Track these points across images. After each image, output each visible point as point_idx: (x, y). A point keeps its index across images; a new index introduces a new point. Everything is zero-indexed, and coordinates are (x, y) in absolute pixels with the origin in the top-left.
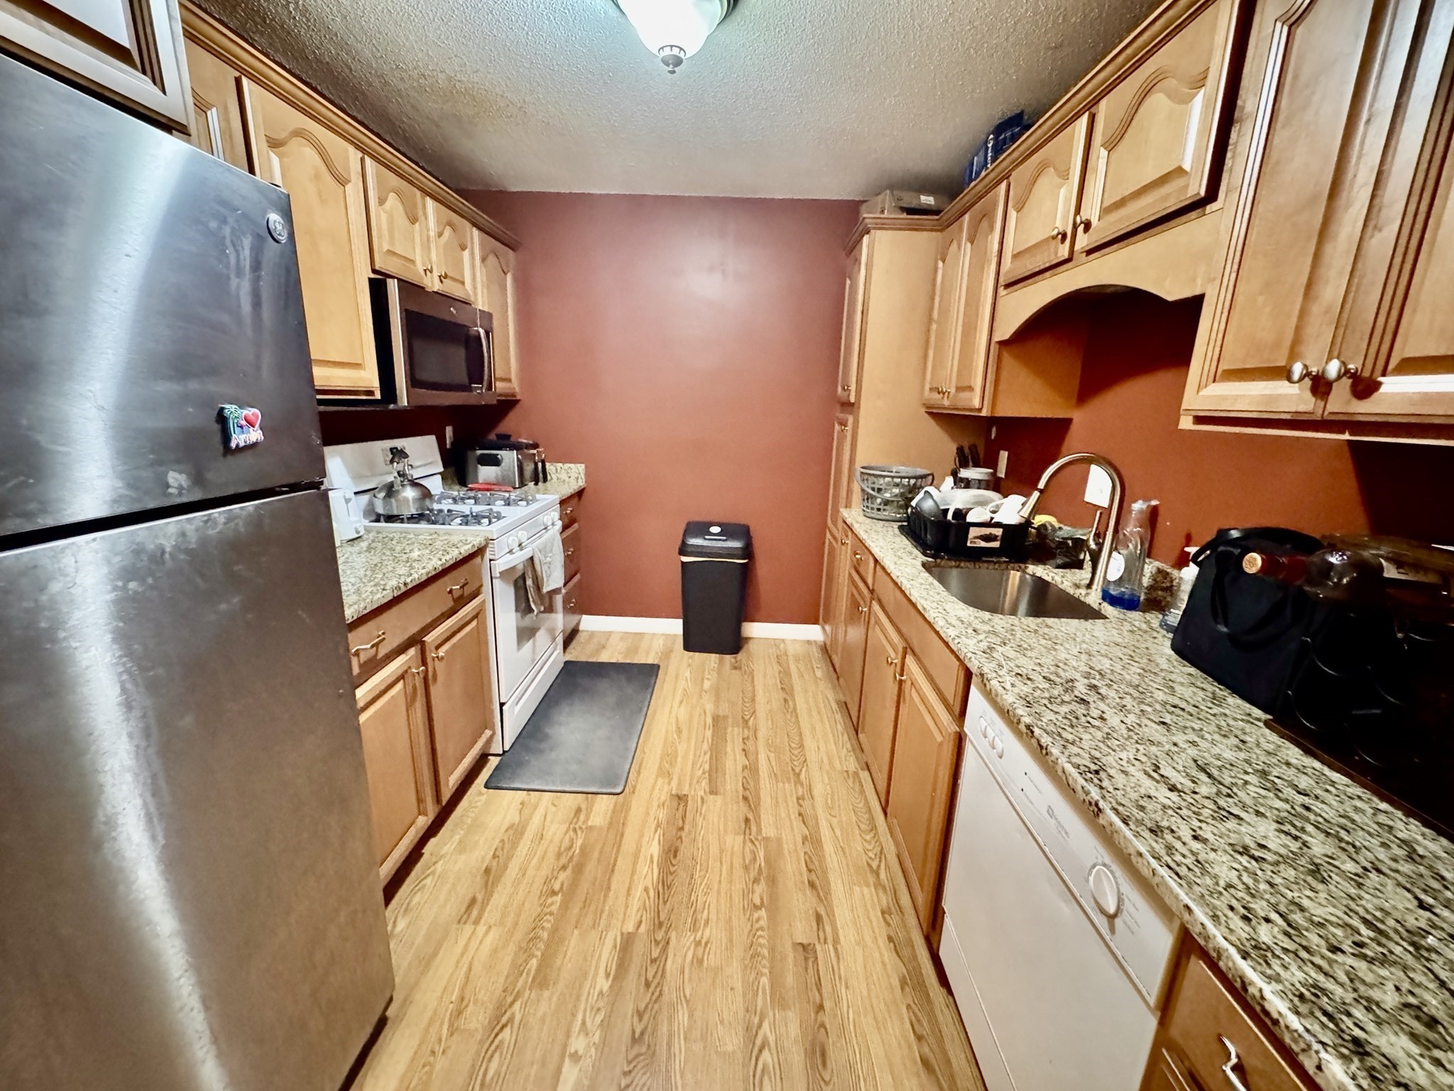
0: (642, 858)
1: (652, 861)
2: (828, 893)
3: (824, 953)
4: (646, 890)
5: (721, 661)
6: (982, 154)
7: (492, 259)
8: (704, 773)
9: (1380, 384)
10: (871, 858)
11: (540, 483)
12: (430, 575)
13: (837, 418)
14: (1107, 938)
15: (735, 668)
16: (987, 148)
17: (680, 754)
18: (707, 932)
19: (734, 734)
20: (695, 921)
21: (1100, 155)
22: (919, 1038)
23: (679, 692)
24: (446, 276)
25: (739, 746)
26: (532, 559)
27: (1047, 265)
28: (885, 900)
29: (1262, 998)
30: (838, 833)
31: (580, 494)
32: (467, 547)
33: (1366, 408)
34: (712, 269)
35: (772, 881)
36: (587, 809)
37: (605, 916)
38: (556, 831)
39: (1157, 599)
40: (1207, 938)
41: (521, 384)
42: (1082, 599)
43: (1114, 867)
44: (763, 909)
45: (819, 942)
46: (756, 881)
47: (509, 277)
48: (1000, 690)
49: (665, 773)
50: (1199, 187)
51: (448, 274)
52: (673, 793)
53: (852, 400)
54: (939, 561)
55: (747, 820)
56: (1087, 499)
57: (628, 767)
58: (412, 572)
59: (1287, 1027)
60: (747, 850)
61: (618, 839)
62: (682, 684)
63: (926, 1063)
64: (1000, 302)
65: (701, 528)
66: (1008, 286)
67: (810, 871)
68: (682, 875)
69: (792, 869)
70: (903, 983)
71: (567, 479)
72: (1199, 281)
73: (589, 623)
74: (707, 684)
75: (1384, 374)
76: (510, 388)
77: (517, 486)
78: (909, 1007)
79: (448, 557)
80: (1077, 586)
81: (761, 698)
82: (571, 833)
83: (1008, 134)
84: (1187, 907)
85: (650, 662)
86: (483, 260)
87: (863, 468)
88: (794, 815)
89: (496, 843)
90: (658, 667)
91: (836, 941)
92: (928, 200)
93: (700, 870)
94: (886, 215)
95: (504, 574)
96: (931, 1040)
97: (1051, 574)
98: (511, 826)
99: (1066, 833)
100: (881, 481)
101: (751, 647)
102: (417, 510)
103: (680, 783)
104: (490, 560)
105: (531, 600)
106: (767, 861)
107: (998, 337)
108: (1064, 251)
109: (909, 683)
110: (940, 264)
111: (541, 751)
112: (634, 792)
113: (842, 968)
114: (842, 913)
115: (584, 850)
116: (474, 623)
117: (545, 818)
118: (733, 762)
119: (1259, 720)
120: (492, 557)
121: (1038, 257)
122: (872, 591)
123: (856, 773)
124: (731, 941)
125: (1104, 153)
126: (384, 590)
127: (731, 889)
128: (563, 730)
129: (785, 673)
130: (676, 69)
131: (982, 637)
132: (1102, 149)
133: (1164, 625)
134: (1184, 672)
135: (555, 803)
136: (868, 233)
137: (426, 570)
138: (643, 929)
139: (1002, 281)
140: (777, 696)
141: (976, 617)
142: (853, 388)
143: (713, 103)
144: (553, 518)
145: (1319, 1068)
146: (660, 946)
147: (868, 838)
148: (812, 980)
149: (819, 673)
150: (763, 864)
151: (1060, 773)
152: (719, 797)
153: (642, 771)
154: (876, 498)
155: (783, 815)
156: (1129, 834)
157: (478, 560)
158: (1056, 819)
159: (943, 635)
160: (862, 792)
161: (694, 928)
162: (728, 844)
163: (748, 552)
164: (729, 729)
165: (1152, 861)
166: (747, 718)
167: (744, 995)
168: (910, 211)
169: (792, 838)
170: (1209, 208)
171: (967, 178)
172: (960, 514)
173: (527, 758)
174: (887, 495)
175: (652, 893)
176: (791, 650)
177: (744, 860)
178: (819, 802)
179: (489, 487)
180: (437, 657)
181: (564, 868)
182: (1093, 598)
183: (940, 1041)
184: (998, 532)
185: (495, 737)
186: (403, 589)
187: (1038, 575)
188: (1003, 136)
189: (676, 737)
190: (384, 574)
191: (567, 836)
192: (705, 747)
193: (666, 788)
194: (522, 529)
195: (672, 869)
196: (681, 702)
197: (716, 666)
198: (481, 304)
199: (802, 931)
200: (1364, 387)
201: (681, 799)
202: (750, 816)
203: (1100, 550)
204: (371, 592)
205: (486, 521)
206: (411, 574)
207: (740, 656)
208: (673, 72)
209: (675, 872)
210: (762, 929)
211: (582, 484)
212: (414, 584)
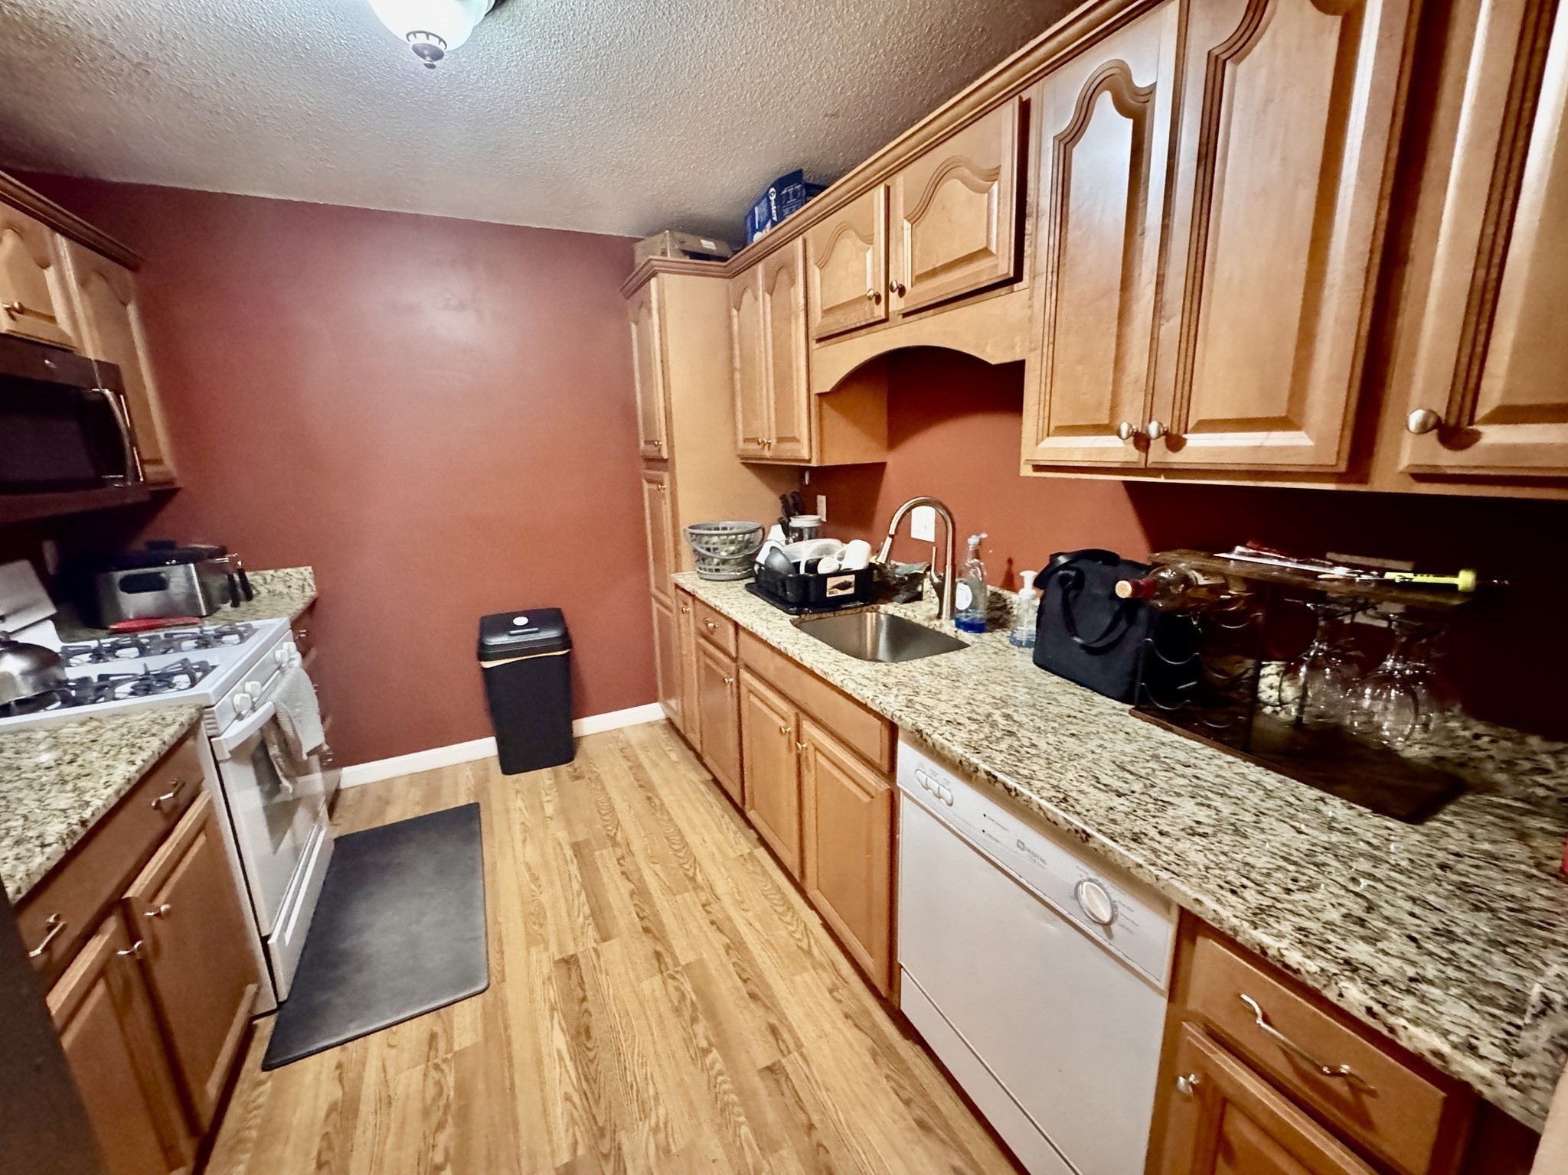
0: (546, 1061)
1: (561, 1059)
2: (772, 997)
3: (791, 1064)
4: (568, 1098)
5: (556, 776)
6: (764, 203)
7: (97, 284)
8: (586, 918)
9: (1185, 440)
10: (799, 940)
11: (242, 603)
12: (123, 793)
13: (645, 475)
14: (1106, 944)
15: (577, 778)
16: (769, 201)
17: (547, 906)
18: (662, 1111)
19: (606, 860)
20: (643, 1103)
21: (904, 229)
22: (907, 1103)
23: (517, 828)
24: (22, 310)
25: (616, 870)
26: (274, 719)
27: (864, 323)
28: (828, 978)
29: (1282, 955)
30: (757, 925)
31: (312, 607)
32: (171, 730)
33: (1177, 459)
34: (461, 307)
35: (712, 1014)
36: (445, 1030)
37: (524, 1161)
38: (409, 1081)
39: (997, 617)
40: (1221, 921)
41: (180, 463)
42: (938, 629)
43: (1101, 880)
44: (714, 1050)
45: (784, 1056)
46: (694, 1020)
47: (132, 311)
48: (945, 742)
49: (534, 939)
50: (1005, 267)
51: (25, 306)
52: (556, 958)
53: (665, 455)
54: (803, 616)
55: (658, 955)
56: (914, 535)
57: (484, 950)
58: (87, 797)
59: (1308, 972)
60: (671, 990)
61: (505, 1050)
62: (517, 818)
63: (921, 1124)
64: (814, 356)
65: (503, 623)
66: (819, 340)
67: (745, 981)
68: (606, 1057)
69: (726, 987)
70: (874, 1055)
71: (285, 590)
72: (1018, 350)
73: (353, 776)
74: (549, 809)
75: (1186, 432)
76: (161, 473)
77: (204, 613)
78: (887, 1077)
79: (145, 755)
80: (931, 619)
81: (620, 805)
82: (433, 1073)
83: (791, 190)
84: (1197, 900)
85: (462, 802)
86: (83, 283)
87: (691, 527)
88: (706, 926)
89: (316, 1144)
90: (476, 806)
91: (799, 1046)
92: (708, 245)
93: (626, 1040)
94: (669, 257)
95: (237, 754)
96: (918, 1099)
97: (903, 611)
98: (332, 1108)
99: (1043, 861)
100: (715, 539)
101: (586, 747)
102: (35, 690)
103: (561, 945)
104: (210, 738)
105: (280, 774)
106: (697, 990)
107: (817, 389)
108: (880, 312)
109: (812, 749)
110: (735, 312)
111: (342, 980)
112: (504, 980)
113: (816, 1073)
114: (794, 1013)
115: (462, 1089)
116: (202, 840)
117: (385, 1071)
118: (617, 894)
119: (1123, 710)
120: (211, 732)
121: (853, 315)
122: (735, 660)
123: (750, 854)
124: (691, 1103)
125: (907, 225)
126: (43, 846)
127: (670, 1045)
128: (367, 936)
129: (637, 767)
130: (435, 63)
131: (895, 691)
132: (905, 221)
133: (1015, 642)
134: (1052, 682)
135: (393, 1043)
136: (654, 274)
137: (115, 787)
138: (581, 1151)
139: (813, 334)
140: (638, 796)
141: (877, 671)
142: (664, 442)
143: (460, 108)
144: (288, 651)
145: (1341, 995)
146: (612, 1159)
147: (788, 919)
148: (791, 1101)
149: (674, 757)
150: (694, 998)
151: (1036, 809)
152: (614, 941)
153: (505, 948)
154: (713, 558)
155: (695, 931)
156: (1122, 850)
157: (189, 743)
158: (1029, 850)
159: (858, 697)
160: (765, 873)
161: (645, 1113)
162: (647, 992)
163: (566, 641)
164: (597, 853)
165: (1152, 868)
166: (612, 834)
167: (730, 1160)
168: (696, 255)
169: (711, 951)
170: (1016, 286)
171: (750, 230)
172: (812, 566)
173: (324, 998)
174: (724, 554)
175: (576, 1099)
176: (634, 738)
177: (671, 1001)
178: (727, 901)
179: (151, 621)
180: (158, 915)
181: (441, 1126)
182: (948, 627)
183: (924, 1094)
184: (851, 578)
185: (263, 990)
186: (82, 832)
187: (890, 613)
188: (784, 192)
189: (533, 887)
190: (26, 818)
191: (430, 1082)
192: (576, 886)
193: (545, 956)
194: (249, 679)
195: (591, 1055)
196: (524, 841)
197: (552, 782)
198: (92, 351)
199: (762, 1053)
200: (1175, 443)
201: (569, 962)
202: (659, 948)
203: (944, 580)
204: (17, 858)
205: (182, 680)
206: (88, 803)
207: (577, 762)
208: (432, 67)
209: (595, 1058)
210: (721, 1073)
211: (313, 594)
212: (98, 817)
